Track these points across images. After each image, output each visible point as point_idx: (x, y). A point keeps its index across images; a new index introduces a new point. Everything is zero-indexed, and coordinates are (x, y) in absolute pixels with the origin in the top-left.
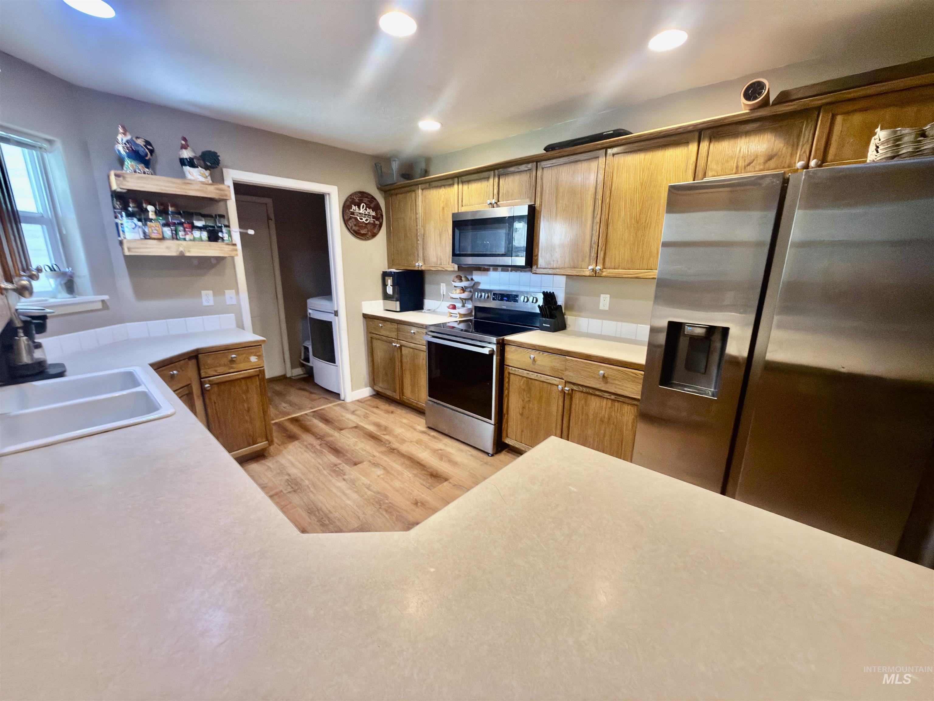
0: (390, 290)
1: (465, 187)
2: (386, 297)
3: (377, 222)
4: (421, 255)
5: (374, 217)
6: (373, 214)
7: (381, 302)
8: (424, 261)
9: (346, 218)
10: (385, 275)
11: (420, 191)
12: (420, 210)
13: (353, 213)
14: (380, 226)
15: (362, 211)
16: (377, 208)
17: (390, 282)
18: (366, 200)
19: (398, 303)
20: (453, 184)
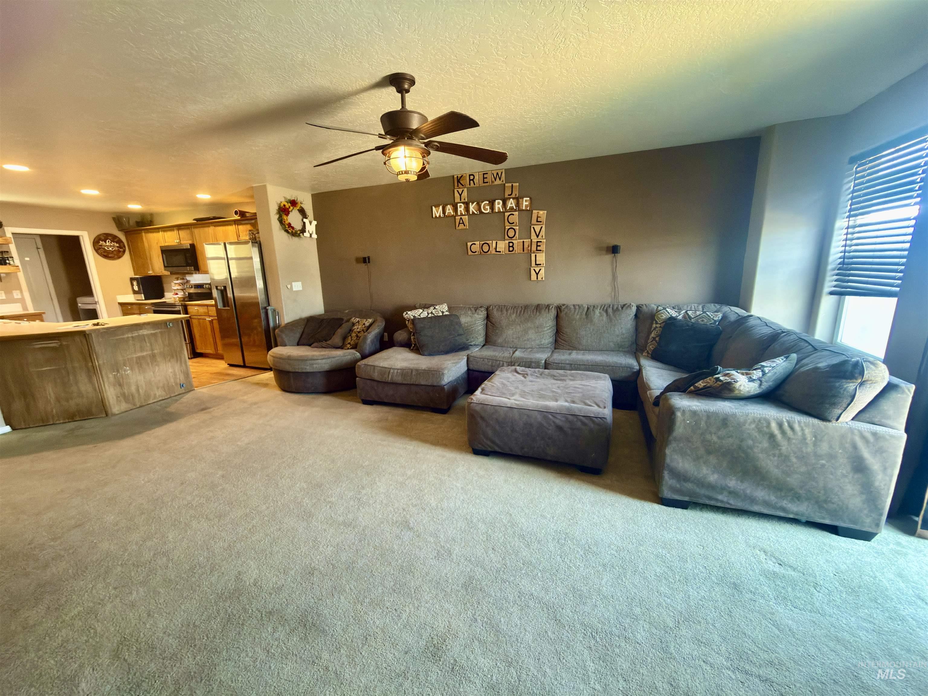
0: (136, 288)
1: (165, 233)
2: (135, 292)
3: (122, 250)
4: (150, 267)
5: (117, 247)
6: (118, 245)
7: (133, 295)
8: (153, 270)
9: (96, 248)
10: (132, 279)
11: (143, 234)
12: (146, 244)
13: (101, 246)
14: (124, 251)
15: (108, 244)
16: (119, 241)
17: (135, 283)
18: (110, 238)
19: (143, 295)
20: (159, 232)
